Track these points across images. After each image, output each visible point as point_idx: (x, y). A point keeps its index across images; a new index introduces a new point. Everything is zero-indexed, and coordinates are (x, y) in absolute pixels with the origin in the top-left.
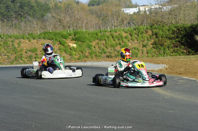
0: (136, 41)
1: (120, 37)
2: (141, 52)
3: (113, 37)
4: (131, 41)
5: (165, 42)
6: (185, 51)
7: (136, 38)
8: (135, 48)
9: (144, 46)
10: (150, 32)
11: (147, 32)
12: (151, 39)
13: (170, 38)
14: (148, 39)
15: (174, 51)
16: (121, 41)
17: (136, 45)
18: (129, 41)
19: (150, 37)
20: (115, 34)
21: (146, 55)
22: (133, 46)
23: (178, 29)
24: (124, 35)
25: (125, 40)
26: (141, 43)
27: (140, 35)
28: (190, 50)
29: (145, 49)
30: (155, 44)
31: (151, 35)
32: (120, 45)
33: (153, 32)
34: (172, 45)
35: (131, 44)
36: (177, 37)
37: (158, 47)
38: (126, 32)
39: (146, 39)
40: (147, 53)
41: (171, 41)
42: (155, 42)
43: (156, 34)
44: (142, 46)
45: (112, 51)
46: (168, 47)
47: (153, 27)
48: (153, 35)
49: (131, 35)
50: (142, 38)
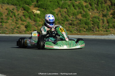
0: (96, 11)
2: (101, 21)
3: (74, 6)
4: (91, 10)
8: (95, 18)
12: (110, 9)
14: (107, 9)
16: (81, 10)
17: (97, 15)
18: (89, 10)
19: (109, 7)
21: (107, 25)
24: (84, 4)
25: (85, 9)
26: (101, 13)
27: (100, 5)
29: (105, 19)
31: (110, 5)
32: (81, 13)
35: (92, 13)
39: (105, 9)
40: (108, 22)
44: (102, 15)
45: (74, 19)
49: (91, 5)
50: (102, 7)
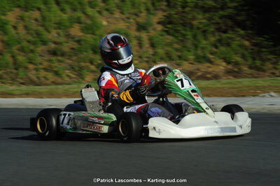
6: (247, 43)
7: (118, 7)
9: (141, 27)
15: (220, 41)
30: (170, 23)
41: (207, 15)
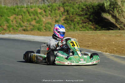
1: (35, 13)
5: (75, 18)
10: (62, 9)
11: (59, 9)
13: (80, 15)
20: (31, 10)
22: (47, 21)
23: (87, 7)
28: (97, 26)
33: (64, 9)
34: (81, 22)
36: (86, 14)
37: (69, 23)
38: (41, 9)
42: (66, 18)
43: (67, 11)
46: (78, 23)
47: (65, 5)
48: (64, 11)
